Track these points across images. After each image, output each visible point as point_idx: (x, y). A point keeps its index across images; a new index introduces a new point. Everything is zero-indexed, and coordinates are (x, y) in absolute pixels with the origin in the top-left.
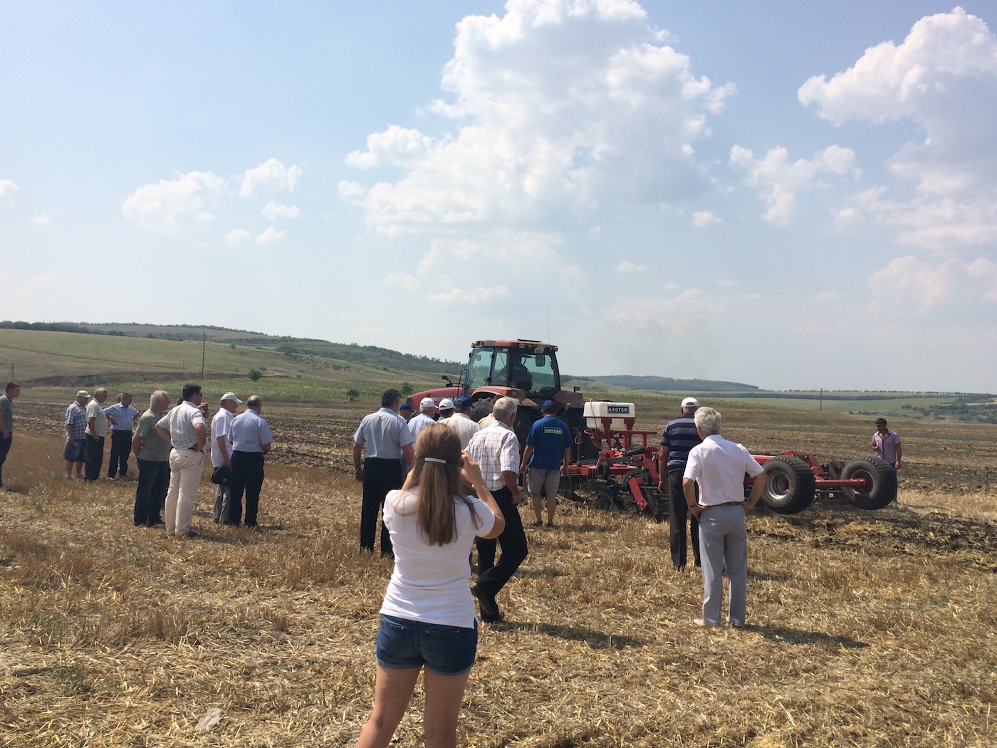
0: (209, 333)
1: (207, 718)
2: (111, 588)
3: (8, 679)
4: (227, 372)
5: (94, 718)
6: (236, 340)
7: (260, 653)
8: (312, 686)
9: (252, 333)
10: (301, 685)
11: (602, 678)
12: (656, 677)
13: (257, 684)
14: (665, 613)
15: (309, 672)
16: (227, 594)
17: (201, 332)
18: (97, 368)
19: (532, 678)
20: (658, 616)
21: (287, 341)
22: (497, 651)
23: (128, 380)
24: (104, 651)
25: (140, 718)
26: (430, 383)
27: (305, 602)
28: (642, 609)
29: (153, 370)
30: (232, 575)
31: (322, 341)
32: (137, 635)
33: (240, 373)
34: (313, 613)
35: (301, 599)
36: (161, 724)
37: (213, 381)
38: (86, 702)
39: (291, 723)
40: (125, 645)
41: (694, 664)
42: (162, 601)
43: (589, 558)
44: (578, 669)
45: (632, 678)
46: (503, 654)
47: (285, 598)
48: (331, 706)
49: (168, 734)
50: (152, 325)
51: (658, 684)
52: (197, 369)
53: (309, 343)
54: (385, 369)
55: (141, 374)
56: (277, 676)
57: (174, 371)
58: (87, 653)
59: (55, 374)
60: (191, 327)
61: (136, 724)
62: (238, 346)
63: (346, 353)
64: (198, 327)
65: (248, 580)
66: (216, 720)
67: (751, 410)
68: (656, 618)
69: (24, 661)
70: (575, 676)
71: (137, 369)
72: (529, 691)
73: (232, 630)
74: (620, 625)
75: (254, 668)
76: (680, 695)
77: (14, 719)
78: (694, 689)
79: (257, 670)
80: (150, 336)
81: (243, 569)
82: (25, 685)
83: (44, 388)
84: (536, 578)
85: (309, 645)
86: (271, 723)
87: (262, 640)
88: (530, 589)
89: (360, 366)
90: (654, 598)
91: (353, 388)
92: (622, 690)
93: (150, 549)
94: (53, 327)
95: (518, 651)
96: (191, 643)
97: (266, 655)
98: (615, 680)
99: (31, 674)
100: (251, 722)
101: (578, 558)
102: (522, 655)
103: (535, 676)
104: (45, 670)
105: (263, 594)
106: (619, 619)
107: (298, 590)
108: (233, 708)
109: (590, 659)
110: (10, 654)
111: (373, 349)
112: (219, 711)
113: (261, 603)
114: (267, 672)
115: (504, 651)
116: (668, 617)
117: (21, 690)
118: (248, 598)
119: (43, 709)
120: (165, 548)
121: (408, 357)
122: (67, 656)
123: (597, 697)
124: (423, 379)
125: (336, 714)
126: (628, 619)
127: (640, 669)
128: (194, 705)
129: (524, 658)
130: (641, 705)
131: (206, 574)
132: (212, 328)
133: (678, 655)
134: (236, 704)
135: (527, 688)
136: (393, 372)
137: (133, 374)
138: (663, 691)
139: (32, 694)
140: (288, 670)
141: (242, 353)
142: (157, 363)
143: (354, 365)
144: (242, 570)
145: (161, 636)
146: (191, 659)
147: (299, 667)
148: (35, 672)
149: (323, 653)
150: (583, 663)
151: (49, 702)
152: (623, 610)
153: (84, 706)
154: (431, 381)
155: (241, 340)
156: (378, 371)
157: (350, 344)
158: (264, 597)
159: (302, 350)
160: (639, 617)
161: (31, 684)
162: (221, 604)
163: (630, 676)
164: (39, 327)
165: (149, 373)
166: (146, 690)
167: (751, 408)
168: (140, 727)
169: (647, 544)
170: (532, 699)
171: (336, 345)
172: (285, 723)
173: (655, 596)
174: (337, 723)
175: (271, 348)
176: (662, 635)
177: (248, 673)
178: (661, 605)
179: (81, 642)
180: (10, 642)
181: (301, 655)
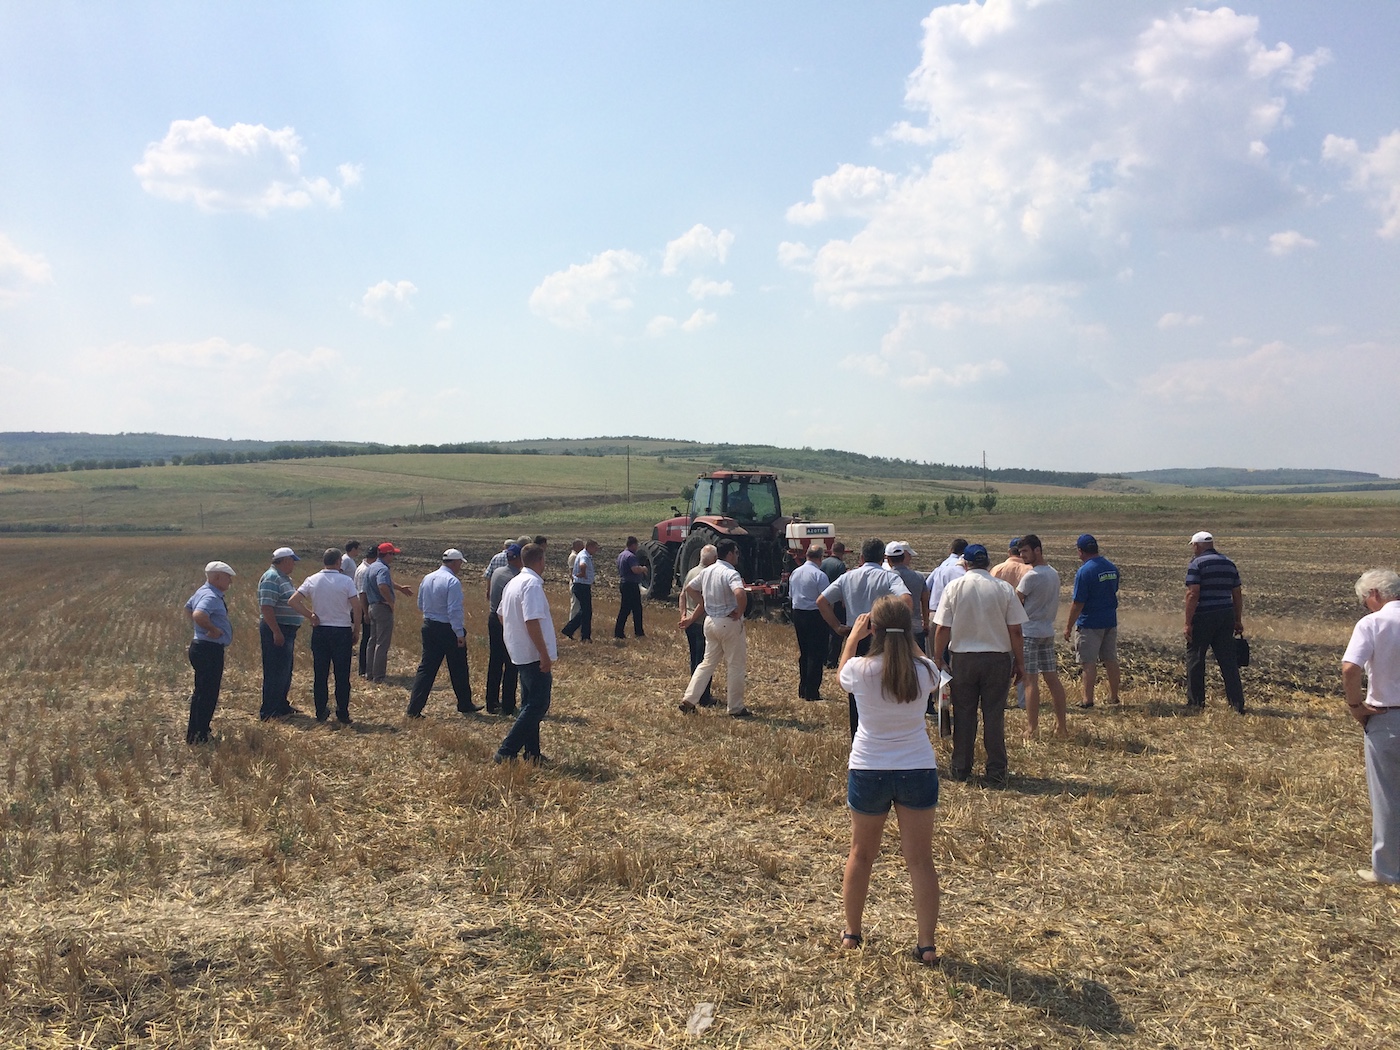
0: (633, 445)
1: (696, 1017)
2: (558, 807)
3: (452, 944)
4: (657, 492)
5: (558, 1011)
6: (664, 452)
7: (749, 912)
8: (822, 971)
9: (682, 441)
10: (810, 969)
11: (1235, 974)
12: (1320, 973)
13: (753, 964)
14: (1309, 858)
15: (816, 947)
16: (695, 818)
17: (623, 444)
18: (511, 494)
19: (1130, 970)
20: (1300, 864)
21: (724, 449)
22: (1069, 921)
23: (546, 508)
24: (560, 903)
25: (613, 1015)
26: (906, 493)
27: (793, 831)
28: (1274, 853)
29: (571, 493)
30: (698, 787)
31: (766, 446)
32: (596, 880)
33: (671, 493)
34: (807, 849)
35: (788, 826)
36: (640, 1025)
37: (640, 503)
38: (545, 984)
39: (804, 1030)
40: (583, 894)
41: (1376, 951)
42: (619, 828)
43: (1174, 762)
44: (1195, 956)
45: (1282, 974)
46: (1078, 926)
47: (767, 823)
48: (853, 1007)
49: (650, 1040)
50: (568, 440)
51: (1326, 987)
52: (621, 490)
53: (753, 450)
54: (847, 478)
55: (560, 499)
56: (776, 951)
57: (596, 493)
58: (541, 906)
59: (466, 505)
60: (612, 439)
61: (610, 1021)
62: (667, 459)
63: (798, 460)
64: (619, 438)
65: (718, 795)
66: (707, 1022)
67: (1369, 510)
68: (1297, 867)
69: (469, 916)
70: (1195, 969)
71: (555, 493)
72: (1129, 992)
73: (709, 875)
74: (1243, 878)
75: (745, 936)
76: (1363, 1006)
77: (465, 1010)
78: (1385, 996)
79: (748, 939)
80: (567, 453)
81: (710, 778)
82: (473, 954)
83: (457, 521)
84: (1103, 798)
85: (810, 901)
86: (778, 1029)
87: (748, 893)
88: (1097, 814)
89: (816, 476)
90: (1287, 833)
91: (808, 504)
92: (1271, 995)
93: (597, 746)
94: (461, 449)
95: (1100, 921)
96: (662, 894)
97: (756, 915)
98: (1256, 978)
99: (479, 936)
100: (753, 1027)
101: (1157, 762)
102: (1107, 929)
103: (1134, 967)
104: (494, 930)
105: (740, 818)
106: (1241, 868)
107: (782, 812)
108: (726, 1003)
109: (1211, 940)
110: (452, 906)
111: (831, 452)
112: (710, 1006)
113: (738, 831)
114: (762, 944)
115: (1079, 921)
116: (1317, 865)
117: (469, 963)
118: (722, 823)
119: (497, 993)
120: (612, 746)
121: (876, 460)
122: (517, 911)
123: (1234, 1007)
124: (896, 489)
125: (862, 1020)
126: (1254, 868)
127: (1292, 959)
128: (678, 995)
129: (1110, 932)
130: (1307, 1024)
131: (667, 786)
132: (636, 438)
133: (1346, 935)
134: (730, 996)
135: (1127, 988)
136: (857, 481)
137: (551, 499)
138: (1335, 997)
139: (482, 968)
140: (788, 942)
141: (672, 468)
142: (575, 485)
143: (809, 475)
144: (709, 781)
145: (624, 883)
146: (664, 918)
147: (802, 937)
148: (482, 933)
149: (831, 917)
150: (1202, 946)
151: (503, 982)
152: (1244, 852)
153: (544, 991)
154: (908, 490)
155: (670, 451)
156: (838, 481)
157: (801, 448)
158: (740, 822)
159: (744, 459)
160: (1271, 865)
161: (479, 953)
162: (690, 832)
163: (1278, 970)
164: (446, 449)
165: (568, 498)
166: (616, 968)
167: (1370, 506)
168: (614, 1027)
169: (1256, 739)
170: (1136, 1007)
171: (784, 450)
172: (797, 1030)
173: (1289, 830)
174: (865, 1033)
175: (706, 459)
176: (1311, 897)
177: (737, 943)
178: (1301, 845)
179: (532, 890)
180: (451, 887)
181: (801, 917)
